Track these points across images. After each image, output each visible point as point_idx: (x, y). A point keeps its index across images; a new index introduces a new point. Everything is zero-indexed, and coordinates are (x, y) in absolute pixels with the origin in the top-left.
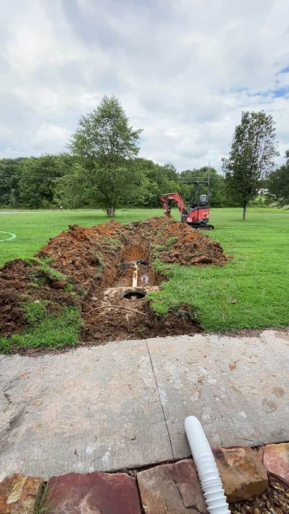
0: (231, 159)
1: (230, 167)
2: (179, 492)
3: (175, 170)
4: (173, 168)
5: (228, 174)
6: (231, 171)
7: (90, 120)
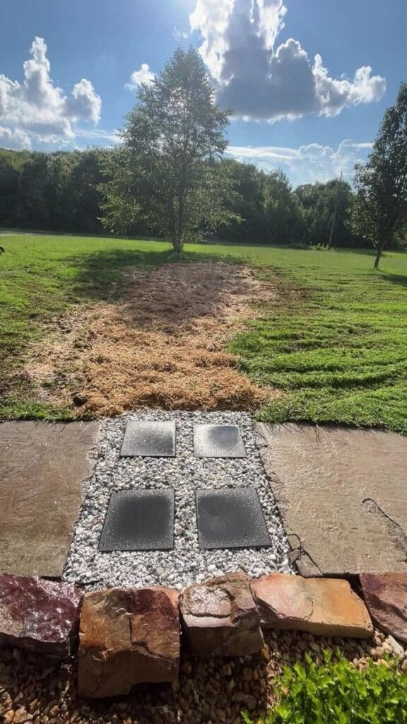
0: (369, 166)
1: (365, 180)
2: (130, 623)
3: (287, 182)
4: (284, 180)
5: (362, 192)
6: (366, 188)
7: (155, 90)
